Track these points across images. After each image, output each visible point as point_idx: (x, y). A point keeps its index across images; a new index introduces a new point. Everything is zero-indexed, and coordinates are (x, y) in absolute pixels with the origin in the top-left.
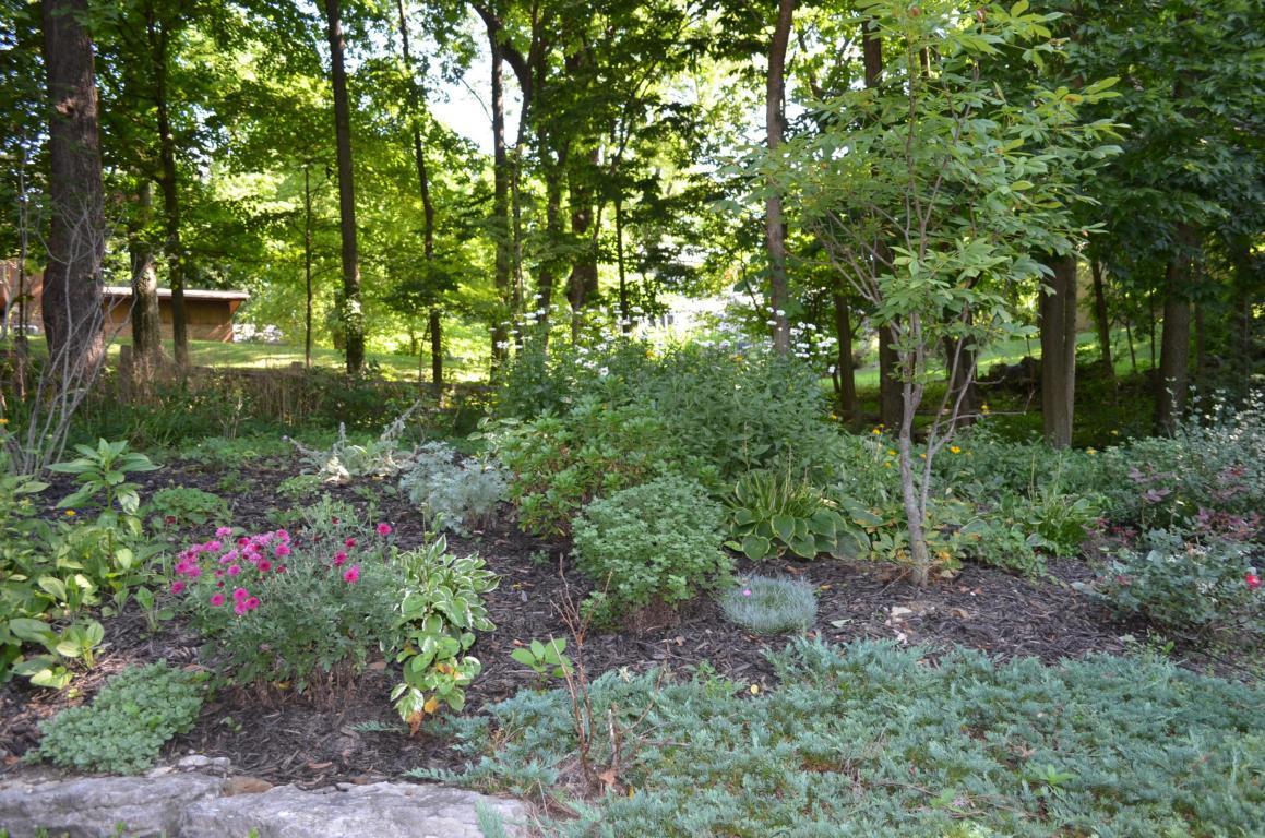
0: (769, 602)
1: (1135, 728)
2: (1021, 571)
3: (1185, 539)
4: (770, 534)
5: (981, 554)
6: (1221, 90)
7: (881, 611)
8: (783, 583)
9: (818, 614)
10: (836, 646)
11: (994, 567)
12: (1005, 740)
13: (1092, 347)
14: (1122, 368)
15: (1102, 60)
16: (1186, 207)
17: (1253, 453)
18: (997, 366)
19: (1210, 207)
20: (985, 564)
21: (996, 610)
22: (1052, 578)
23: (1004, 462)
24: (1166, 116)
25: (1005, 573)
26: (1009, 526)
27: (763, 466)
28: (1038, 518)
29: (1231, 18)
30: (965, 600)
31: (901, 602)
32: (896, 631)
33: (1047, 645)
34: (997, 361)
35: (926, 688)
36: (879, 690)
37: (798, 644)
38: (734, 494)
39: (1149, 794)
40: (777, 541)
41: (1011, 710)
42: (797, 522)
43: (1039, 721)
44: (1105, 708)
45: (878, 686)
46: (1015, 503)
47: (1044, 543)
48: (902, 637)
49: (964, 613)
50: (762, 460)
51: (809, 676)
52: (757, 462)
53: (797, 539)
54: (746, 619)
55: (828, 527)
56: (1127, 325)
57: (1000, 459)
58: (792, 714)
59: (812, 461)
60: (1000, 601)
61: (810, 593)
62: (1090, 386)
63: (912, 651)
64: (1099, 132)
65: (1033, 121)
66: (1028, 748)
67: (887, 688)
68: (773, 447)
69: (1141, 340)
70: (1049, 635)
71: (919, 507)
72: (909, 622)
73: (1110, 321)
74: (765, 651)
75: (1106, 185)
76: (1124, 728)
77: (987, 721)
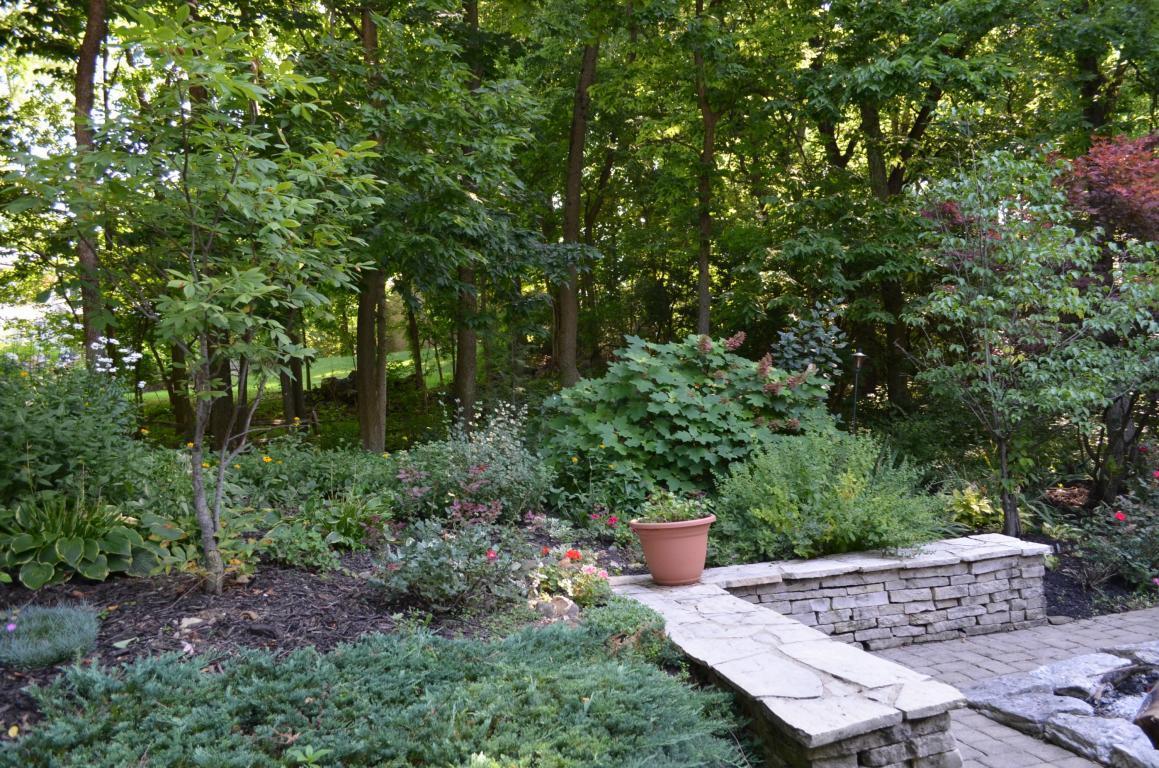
0: (43, 632)
1: (388, 695)
2: (319, 567)
3: (444, 526)
4: (54, 559)
5: (280, 555)
6: (480, 164)
7: (170, 625)
8: (61, 610)
9: (100, 638)
10: (114, 669)
11: (294, 566)
12: (273, 730)
13: (406, 363)
14: (431, 381)
15: (391, 124)
16: (457, 253)
17: (503, 452)
18: (328, 379)
19: (474, 256)
20: (284, 565)
21: (285, 608)
22: (346, 570)
23: (317, 468)
24: (440, 178)
25: (303, 571)
26: (309, 529)
27: (55, 487)
28: (335, 518)
29: (486, 108)
30: (258, 602)
31: (191, 613)
32: (183, 642)
33: (328, 633)
34: (328, 375)
35: (205, 695)
36: (155, 706)
37: (70, 673)
38: (14, 518)
39: (388, 752)
40: (62, 565)
41: (282, 701)
42: (86, 543)
43: (307, 705)
44: (367, 681)
45: (154, 702)
46: (317, 505)
47: (342, 539)
48: (188, 647)
49: (254, 615)
50: (52, 481)
51: (80, 706)
52: (46, 483)
53: (85, 561)
54: (11, 656)
55: (123, 545)
56: (435, 346)
57: (313, 465)
58: (50, 751)
59: (112, 478)
60: (290, 600)
61: (93, 616)
62: (404, 398)
63: (197, 661)
64: (364, 184)
65: (310, 167)
66: (294, 733)
67: (164, 703)
68: (66, 466)
69: (445, 358)
70: (329, 624)
71: (213, 518)
72: (199, 631)
73: (421, 341)
74: (31, 688)
75: (396, 229)
76: (379, 695)
77: (259, 716)
